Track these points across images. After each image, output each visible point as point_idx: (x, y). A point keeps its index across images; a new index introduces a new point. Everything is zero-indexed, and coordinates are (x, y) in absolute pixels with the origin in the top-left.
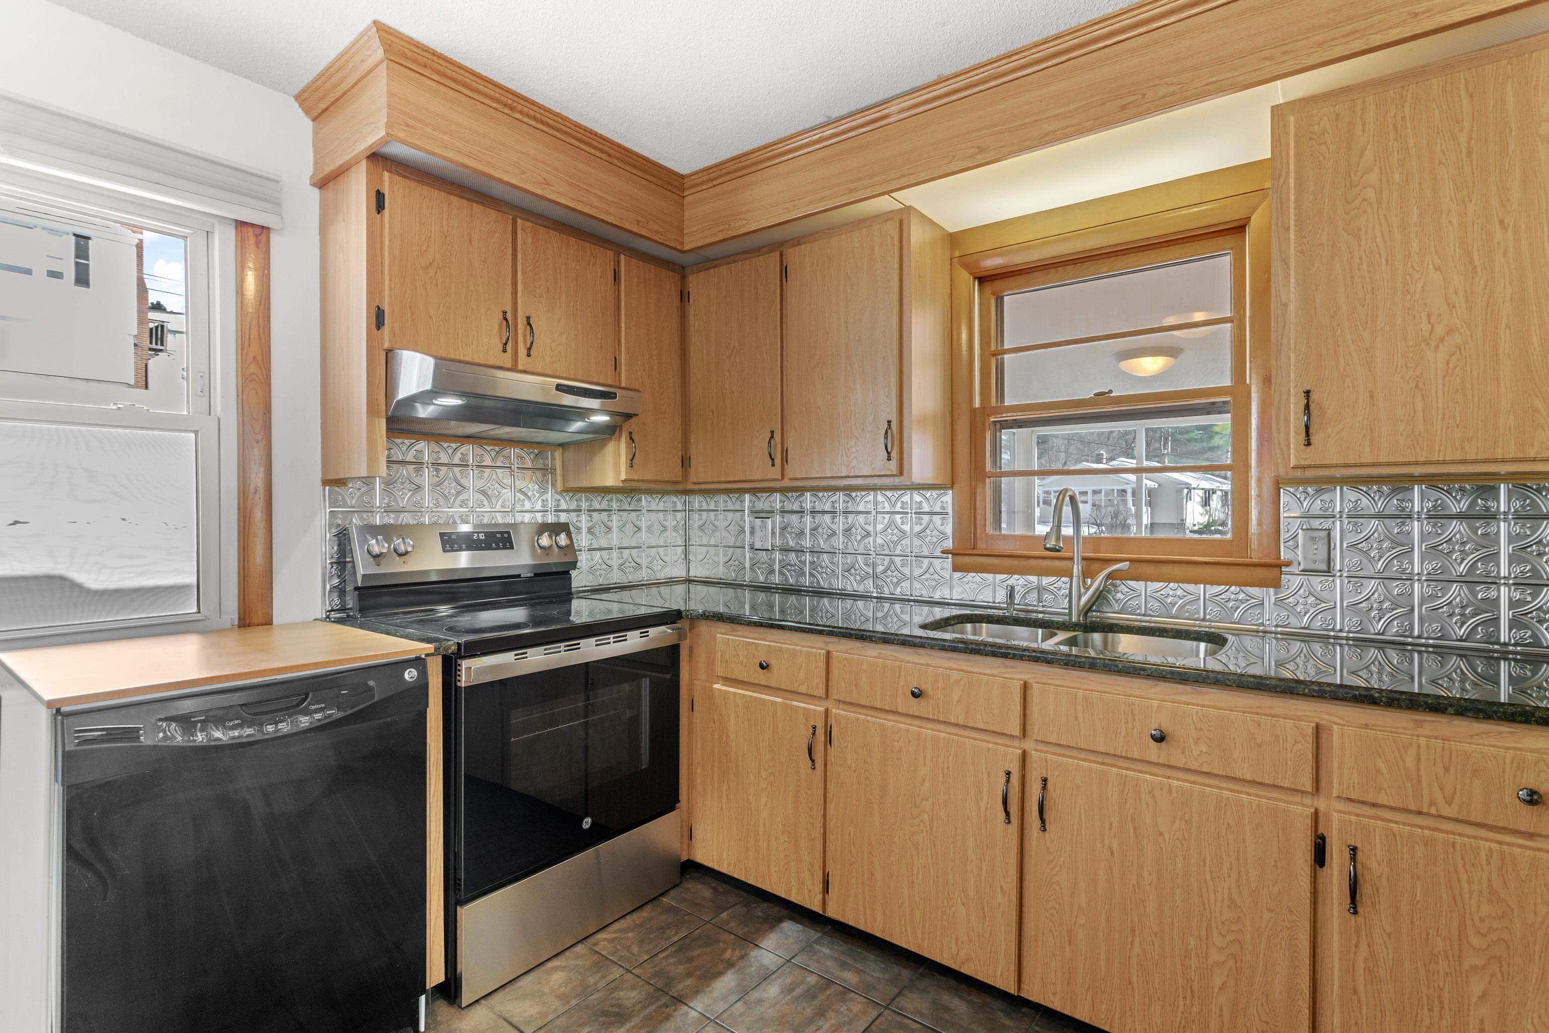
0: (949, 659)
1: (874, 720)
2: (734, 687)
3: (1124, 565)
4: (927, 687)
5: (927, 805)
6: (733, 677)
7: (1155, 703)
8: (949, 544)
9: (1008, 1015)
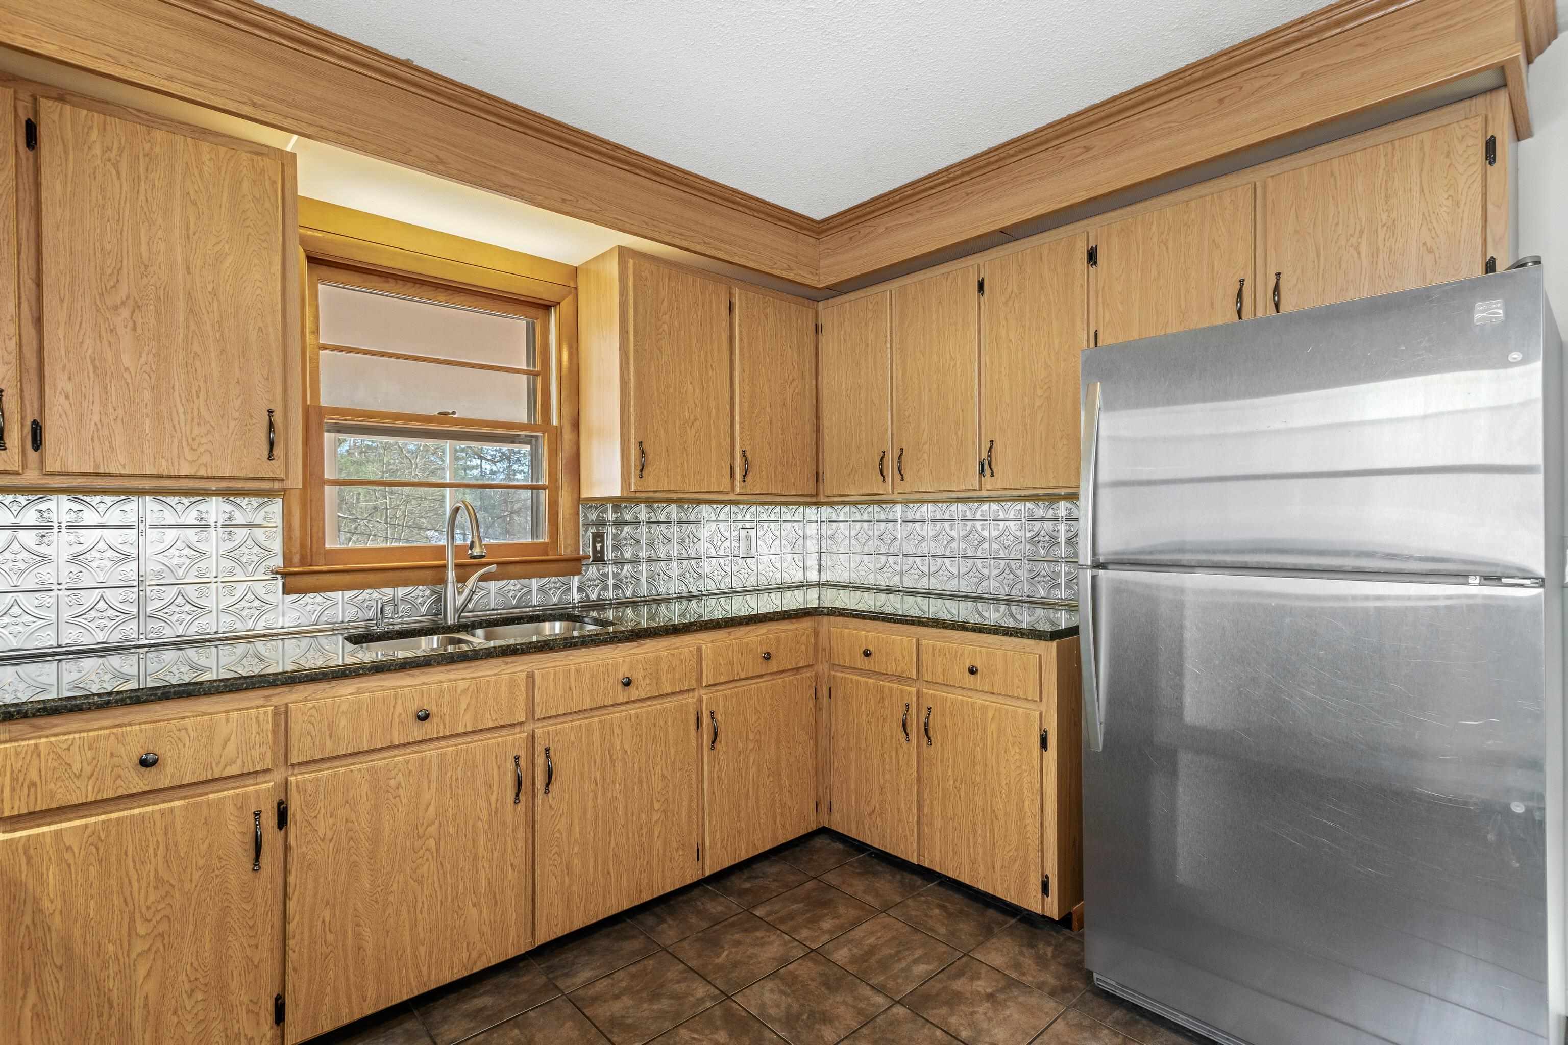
1: (359, 767)
2: (56, 823)
3: (493, 568)
4: (432, 708)
5: (433, 829)
6: (54, 806)
7: (621, 659)
9: (518, 976)
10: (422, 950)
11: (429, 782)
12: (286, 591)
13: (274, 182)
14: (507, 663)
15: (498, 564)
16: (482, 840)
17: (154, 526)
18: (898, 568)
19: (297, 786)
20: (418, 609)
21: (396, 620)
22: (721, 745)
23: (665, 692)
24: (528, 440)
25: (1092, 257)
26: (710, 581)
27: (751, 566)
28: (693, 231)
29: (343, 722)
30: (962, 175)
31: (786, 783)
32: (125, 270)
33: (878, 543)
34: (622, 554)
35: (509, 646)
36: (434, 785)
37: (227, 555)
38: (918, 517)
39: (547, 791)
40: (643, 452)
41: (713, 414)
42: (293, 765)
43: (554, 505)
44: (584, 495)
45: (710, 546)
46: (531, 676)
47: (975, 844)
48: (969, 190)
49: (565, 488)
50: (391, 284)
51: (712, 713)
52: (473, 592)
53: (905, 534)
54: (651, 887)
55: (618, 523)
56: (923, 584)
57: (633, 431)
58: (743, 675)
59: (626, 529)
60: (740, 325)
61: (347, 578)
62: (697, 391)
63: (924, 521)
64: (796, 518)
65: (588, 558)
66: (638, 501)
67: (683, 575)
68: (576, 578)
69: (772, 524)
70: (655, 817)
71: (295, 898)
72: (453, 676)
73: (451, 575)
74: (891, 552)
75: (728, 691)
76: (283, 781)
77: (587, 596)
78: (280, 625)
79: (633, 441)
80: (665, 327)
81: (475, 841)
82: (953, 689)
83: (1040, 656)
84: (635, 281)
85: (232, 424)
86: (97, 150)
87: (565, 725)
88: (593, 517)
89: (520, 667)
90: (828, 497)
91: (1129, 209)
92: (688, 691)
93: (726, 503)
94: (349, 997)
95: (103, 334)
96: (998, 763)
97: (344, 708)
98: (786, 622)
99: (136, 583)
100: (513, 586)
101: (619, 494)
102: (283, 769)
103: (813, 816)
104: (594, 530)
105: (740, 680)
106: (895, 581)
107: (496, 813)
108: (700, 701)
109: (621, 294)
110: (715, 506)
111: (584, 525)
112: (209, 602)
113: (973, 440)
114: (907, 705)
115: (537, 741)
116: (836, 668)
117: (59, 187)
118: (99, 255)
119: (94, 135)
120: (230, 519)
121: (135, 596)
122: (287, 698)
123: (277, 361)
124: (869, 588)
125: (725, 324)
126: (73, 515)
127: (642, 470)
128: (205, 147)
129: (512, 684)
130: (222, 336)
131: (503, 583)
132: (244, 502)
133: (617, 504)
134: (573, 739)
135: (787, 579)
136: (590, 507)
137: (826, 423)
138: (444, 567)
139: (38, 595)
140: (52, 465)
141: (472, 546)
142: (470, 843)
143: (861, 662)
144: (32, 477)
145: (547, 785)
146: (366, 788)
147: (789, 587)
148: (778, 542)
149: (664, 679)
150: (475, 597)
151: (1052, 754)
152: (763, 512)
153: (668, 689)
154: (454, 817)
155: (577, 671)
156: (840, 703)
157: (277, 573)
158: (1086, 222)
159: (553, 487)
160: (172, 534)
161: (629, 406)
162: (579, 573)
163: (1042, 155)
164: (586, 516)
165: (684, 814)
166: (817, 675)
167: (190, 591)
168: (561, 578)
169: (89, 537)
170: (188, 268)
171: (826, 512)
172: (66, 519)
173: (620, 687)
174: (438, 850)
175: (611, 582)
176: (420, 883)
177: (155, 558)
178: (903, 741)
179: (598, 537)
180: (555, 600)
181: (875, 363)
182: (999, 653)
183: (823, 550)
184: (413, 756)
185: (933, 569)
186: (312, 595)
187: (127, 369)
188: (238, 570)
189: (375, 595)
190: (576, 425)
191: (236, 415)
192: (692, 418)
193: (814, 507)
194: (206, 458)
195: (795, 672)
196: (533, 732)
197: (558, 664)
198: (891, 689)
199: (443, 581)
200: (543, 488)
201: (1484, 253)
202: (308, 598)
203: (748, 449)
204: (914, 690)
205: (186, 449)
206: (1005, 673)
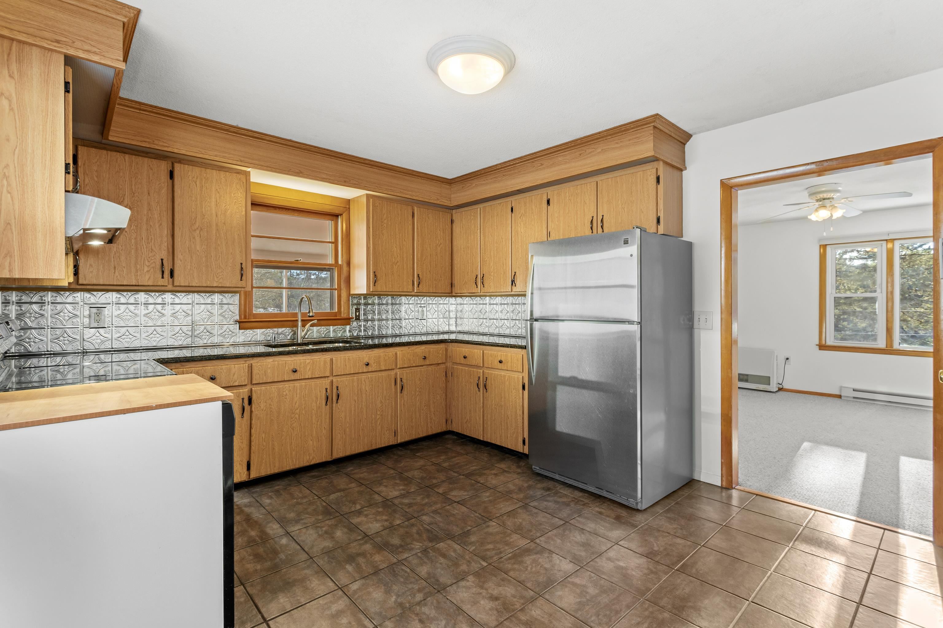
0: (303, 356)
1: (274, 387)
3: (315, 321)
5: (298, 411)
8: (237, 318)
10: (294, 453)
11: (296, 394)
12: (240, 328)
13: (243, 183)
14: (323, 355)
15: (318, 320)
16: (314, 417)
17: (197, 304)
18: (487, 324)
19: (255, 391)
20: (287, 337)
21: (279, 341)
22: (405, 391)
23: (382, 369)
24: (328, 270)
25: (548, 202)
26: (405, 329)
27: (424, 324)
28: (396, 188)
29: (269, 371)
30: (501, 168)
31: (432, 410)
32: (198, 217)
33: (480, 314)
34: (367, 317)
35: (324, 348)
36: (298, 396)
37: (221, 315)
38: (495, 303)
39: (337, 402)
40: (375, 276)
41: (405, 259)
42: (253, 384)
43: (339, 296)
44: (352, 293)
45: (405, 314)
46: (332, 360)
47: (501, 429)
48: (504, 174)
49: (344, 289)
50: (277, 210)
51: (401, 379)
52: (308, 331)
53: (490, 310)
54: (376, 443)
55: (366, 304)
56: (496, 331)
57: (371, 267)
58: (414, 365)
59: (369, 306)
60: (417, 222)
61: (261, 324)
62: (398, 250)
63: (497, 304)
64: (445, 302)
65: (353, 318)
66: (374, 295)
67: (394, 326)
68: (348, 327)
69: (434, 305)
70: (378, 417)
71: (254, 429)
72: (304, 358)
73: (300, 324)
74: (485, 318)
75: (407, 370)
76: (250, 389)
77: (353, 334)
78: (238, 341)
79: (371, 271)
80: (385, 225)
81: (311, 417)
82: (495, 370)
83: (523, 355)
84: (373, 207)
85: (229, 268)
86: (190, 178)
87: (344, 379)
88: (355, 301)
89: (327, 356)
90: (456, 294)
91: (560, 185)
92: (392, 369)
93: (413, 296)
94: (270, 465)
95: (191, 239)
96: (509, 397)
97: (269, 366)
98: (433, 345)
99: (191, 324)
100: (323, 329)
101: (365, 293)
102: (250, 385)
103: (444, 425)
104: (356, 307)
105: (413, 367)
106: (486, 330)
107: (319, 408)
108: (396, 374)
109: (367, 213)
110: (408, 297)
111: (351, 305)
112: (215, 332)
113: (509, 271)
114: (479, 377)
115: (334, 383)
116: (454, 364)
117: (179, 192)
118: (190, 213)
119: (190, 173)
120: (221, 301)
121: (191, 329)
122: (252, 362)
123: (243, 245)
124: (476, 334)
125: (410, 222)
126: (172, 300)
127: (375, 283)
128: (222, 173)
129: (325, 362)
130: (227, 238)
131: (319, 328)
132: (226, 295)
133: (365, 296)
134: (347, 384)
135: (441, 330)
136: (354, 297)
137: (455, 262)
138: (297, 320)
139: (161, 327)
140: (176, 283)
141: (309, 313)
142: (310, 418)
143: (463, 361)
144: (170, 287)
145: (337, 400)
146: (276, 394)
147: (441, 333)
148: (436, 313)
149: (382, 364)
150: (308, 333)
151: (526, 392)
152: (429, 300)
153: (383, 368)
154: (305, 407)
155: (348, 359)
156: (455, 378)
157: (237, 321)
158: (547, 188)
159: (339, 289)
160: (203, 306)
161: (370, 258)
162: (349, 324)
163: (528, 164)
164: (352, 301)
165: (389, 417)
166: (447, 367)
167: (209, 328)
168: (342, 326)
169: (177, 307)
170: (217, 215)
171: (459, 300)
172: (170, 301)
173: (365, 366)
174: (299, 419)
175: (362, 328)
176: (293, 430)
177: (198, 315)
178: (478, 391)
179: (358, 310)
180: (340, 335)
181: (474, 238)
182: (509, 354)
183: (457, 317)
184: (291, 384)
185: (500, 325)
186: (249, 330)
187: (198, 251)
188: (224, 320)
189: (271, 331)
190: (349, 264)
191: (231, 265)
192: (396, 261)
193: (453, 298)
194: (221, 281)
195: (437, 365)
196: (332, 380)
197: (342, 356)
198: (473, 371)
199: (297, 326)
200: (335, 289)
201: (657, 215)
202: (248, 331)
203: (420, 274)
204: (482, 371)
205: (215, 278)
206: (511, 362)
